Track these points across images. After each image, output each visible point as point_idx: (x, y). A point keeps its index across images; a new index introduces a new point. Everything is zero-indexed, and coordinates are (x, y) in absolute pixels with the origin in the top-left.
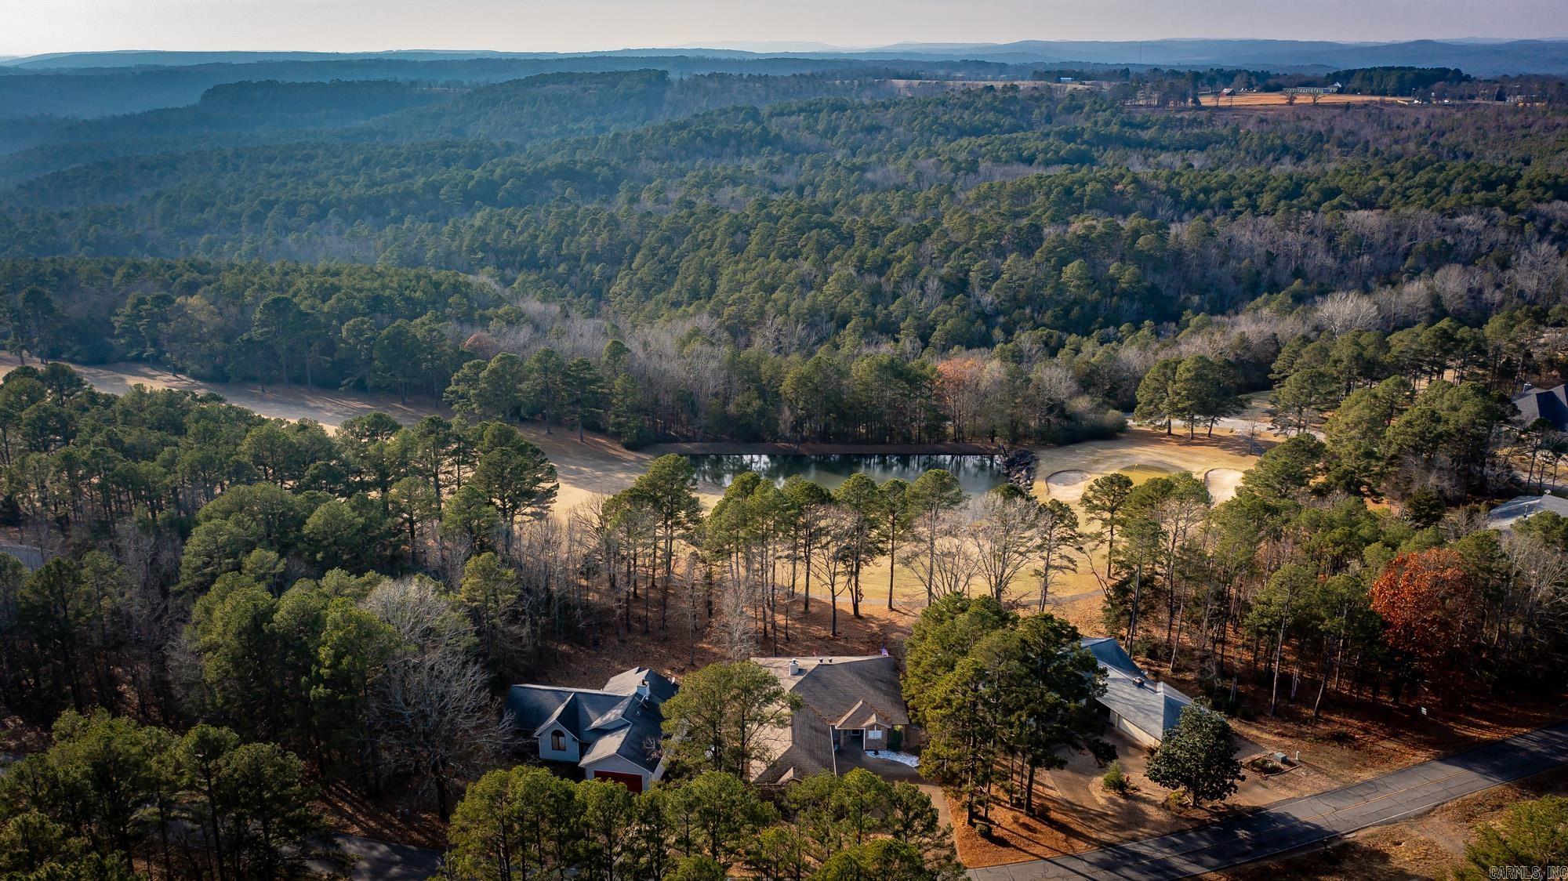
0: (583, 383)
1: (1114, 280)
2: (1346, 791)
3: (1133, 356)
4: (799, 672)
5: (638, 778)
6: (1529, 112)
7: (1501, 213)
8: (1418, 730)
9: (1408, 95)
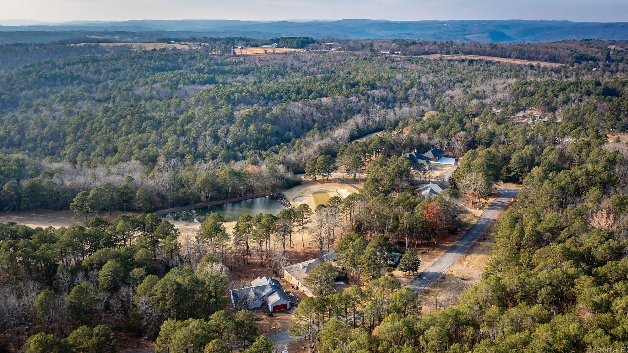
0: (126, 194)
1: (266, 130)
2: (435, 263)
3: (292, 157)
4: (304, 267)
5: (286, 305)
6: (342, 55)
7: (360, 95)
8: (438, 247)
9: (301, 48)
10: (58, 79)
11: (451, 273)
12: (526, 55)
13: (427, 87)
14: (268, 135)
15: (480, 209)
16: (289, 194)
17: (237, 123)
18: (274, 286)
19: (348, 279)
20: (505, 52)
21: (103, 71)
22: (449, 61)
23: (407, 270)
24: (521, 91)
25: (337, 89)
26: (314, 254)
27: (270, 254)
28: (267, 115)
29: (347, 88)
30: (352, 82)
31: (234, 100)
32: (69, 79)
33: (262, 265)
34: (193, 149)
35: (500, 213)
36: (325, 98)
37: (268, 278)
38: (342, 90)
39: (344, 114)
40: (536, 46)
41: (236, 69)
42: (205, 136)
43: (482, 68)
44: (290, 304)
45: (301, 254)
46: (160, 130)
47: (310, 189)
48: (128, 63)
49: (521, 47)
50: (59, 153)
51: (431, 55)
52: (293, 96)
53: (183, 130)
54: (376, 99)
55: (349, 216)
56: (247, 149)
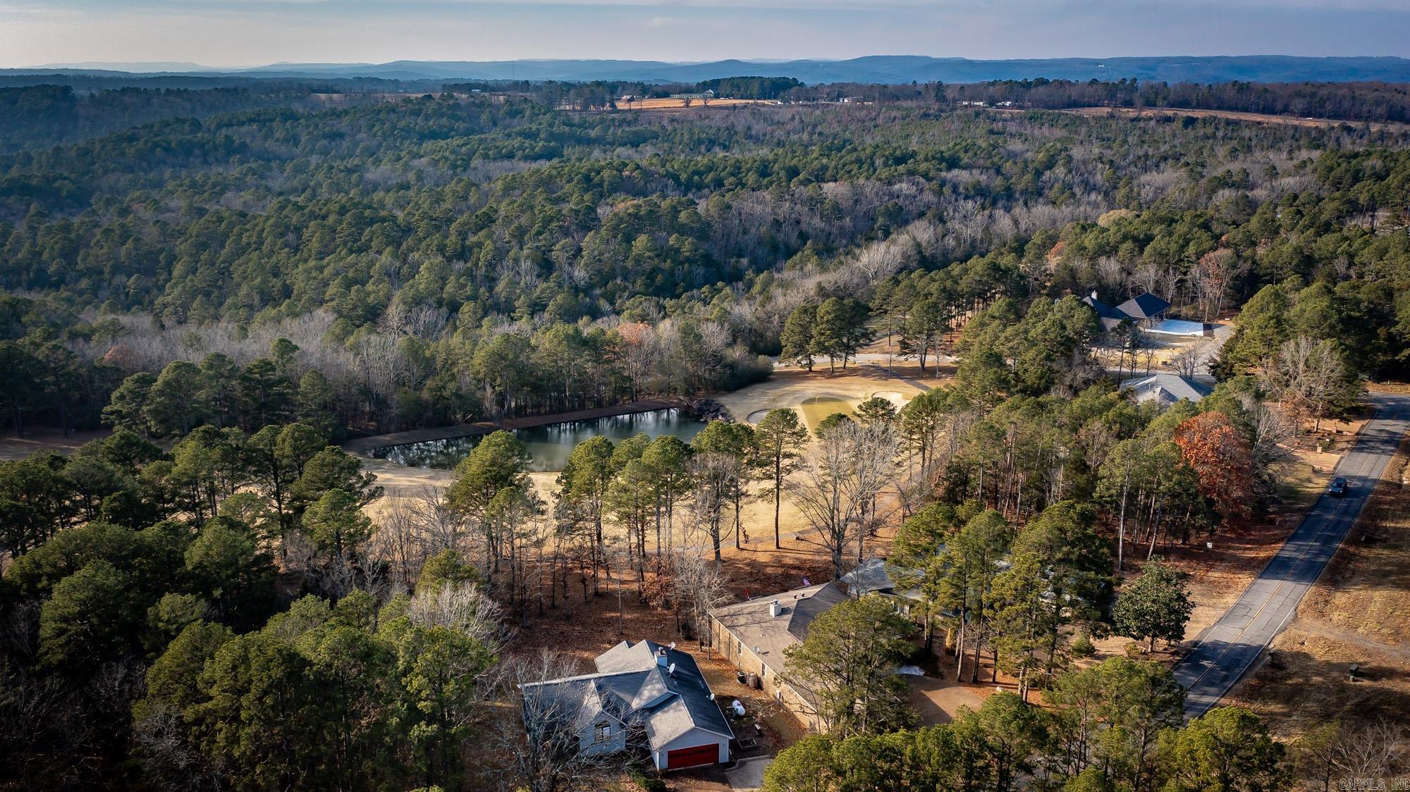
1: (677, 251)
2: (1232, 614)
3: (746, 311)
4: (783, 611)
5: (715, 748)
6: (870, 109)
7: (921, 180)
8: (1222, 560)
9: (770, 98)
10: (197, 152)
11: (1297, 648)
12: (1329, 106)
13: (1090, 167)
14: (682, 263)
15: (1326, 449)
16: (734, 404)
17: (603, 232)
18: (676, 675)
19: (936, 659)
20: (1274, 100)
21: (304, 138)
22: (1133, 120)
23: (1143, 632)
24: (1347, 171)
25: (860, 168)
26: (811, 569)
27: (666, 566)
28: (683, 216)
29: (886, 165)
30: (898, 153)
31: (600, 184)
32: (222, 151)
33: (640, 601)
34: (482, 290)
35: (1395, 463)
36: (832, 184)
37: (653, 647)
38: (875, 170)
39: (880, 221)
40: (1350, 87)
41: (614, 134)
42: (516, 261)
43: (1220, 134)
44: (733, 745)
45: (769, 570)
46: (404, 246)
47: (794, 392)
48: (362, 122)
49: (1314, 90)
50: (152, 302)
51: (1087, 110)
52: (751, 178)
53: (463, 246)
54: (961, 189)
55: (919, 458)
56: (626, 294)
